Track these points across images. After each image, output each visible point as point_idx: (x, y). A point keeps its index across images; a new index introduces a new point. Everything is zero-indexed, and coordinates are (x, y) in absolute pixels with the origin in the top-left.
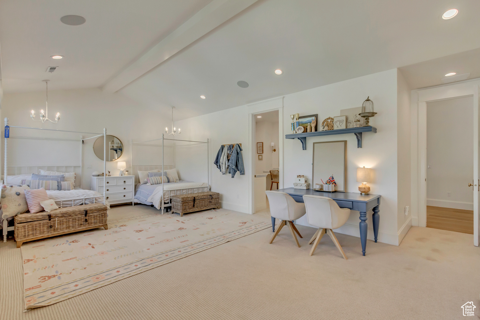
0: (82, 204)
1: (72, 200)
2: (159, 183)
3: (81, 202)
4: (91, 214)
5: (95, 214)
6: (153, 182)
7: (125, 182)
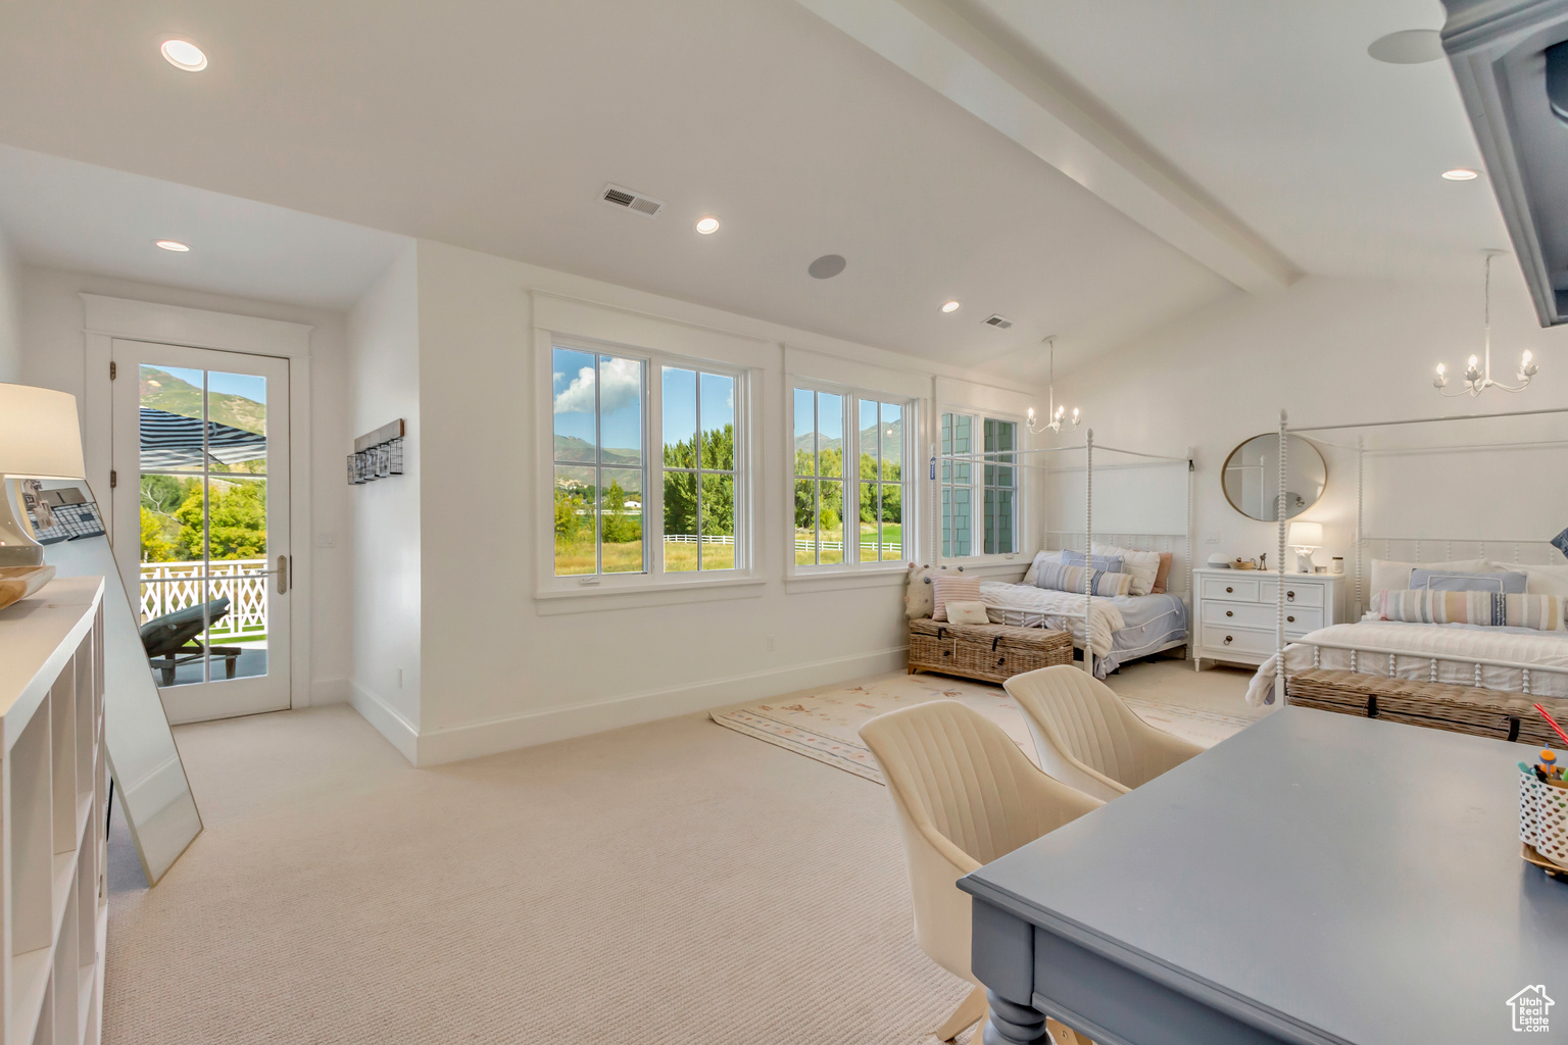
0: (1039, 626)
1: (1020, 612)
2: (1430, 616)
3: (1037, 619)
4: (1012, 650)
5: (1022, 652)
6: (1398, 611)
7: (1291, 595)
